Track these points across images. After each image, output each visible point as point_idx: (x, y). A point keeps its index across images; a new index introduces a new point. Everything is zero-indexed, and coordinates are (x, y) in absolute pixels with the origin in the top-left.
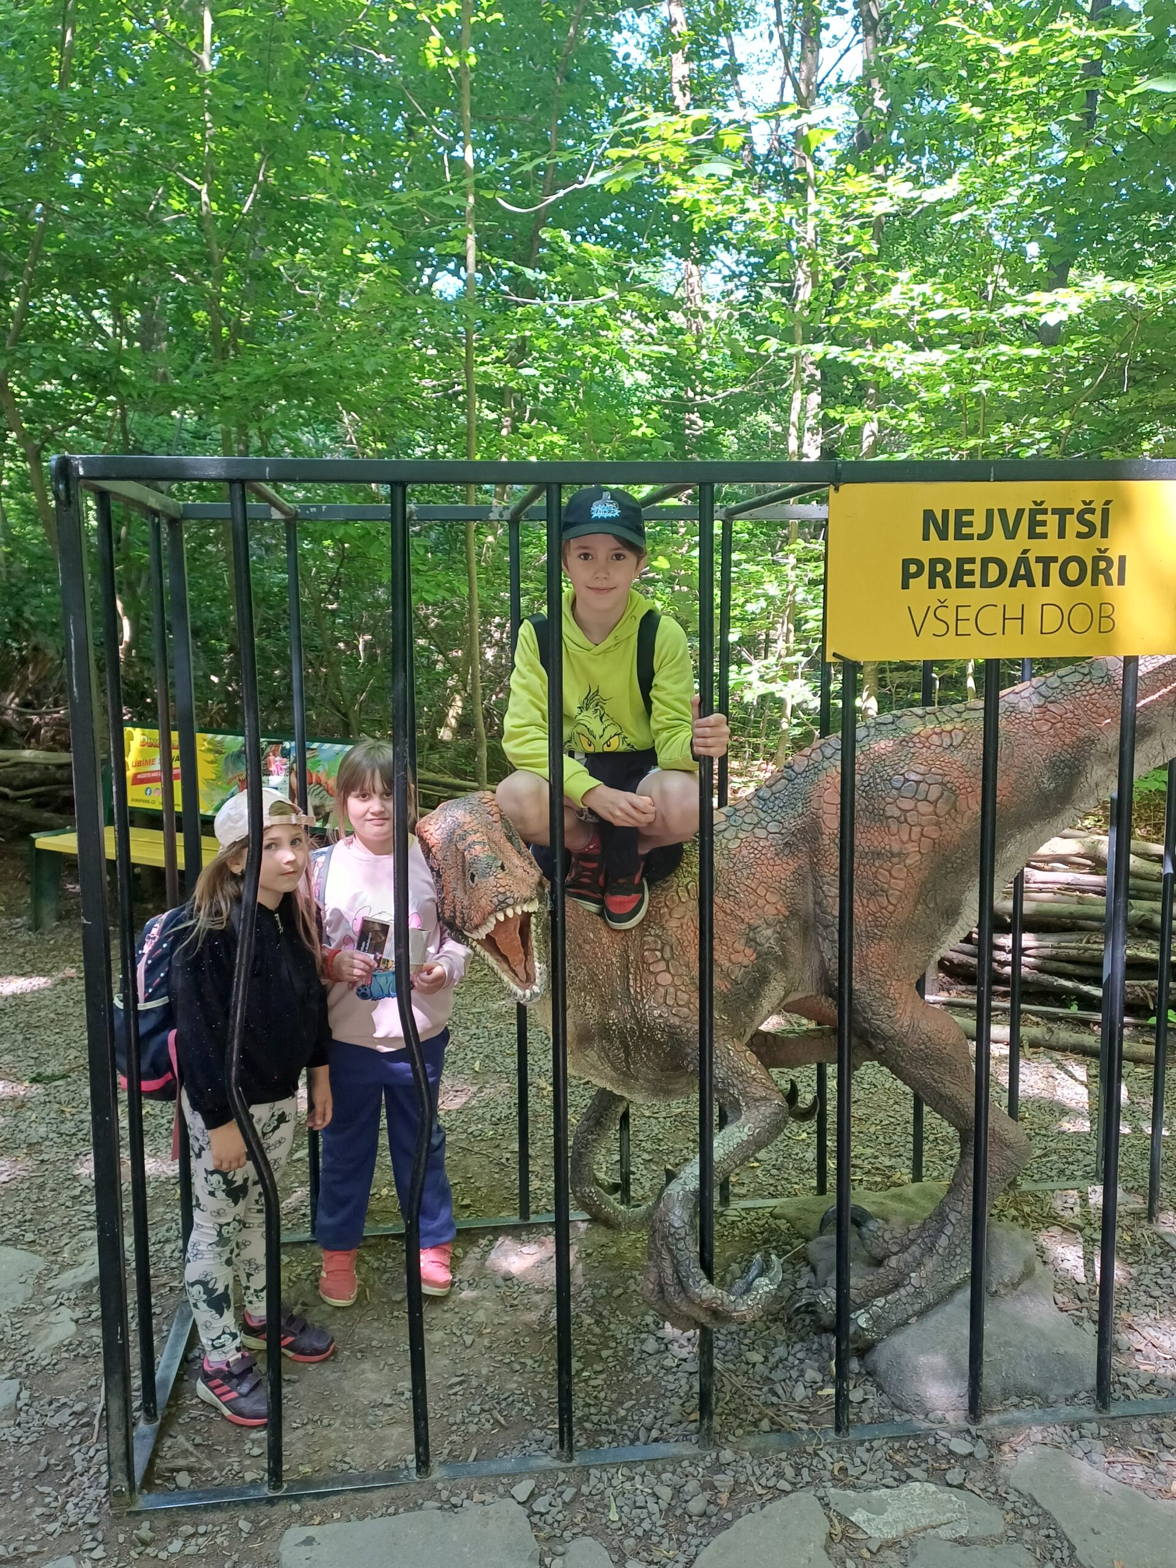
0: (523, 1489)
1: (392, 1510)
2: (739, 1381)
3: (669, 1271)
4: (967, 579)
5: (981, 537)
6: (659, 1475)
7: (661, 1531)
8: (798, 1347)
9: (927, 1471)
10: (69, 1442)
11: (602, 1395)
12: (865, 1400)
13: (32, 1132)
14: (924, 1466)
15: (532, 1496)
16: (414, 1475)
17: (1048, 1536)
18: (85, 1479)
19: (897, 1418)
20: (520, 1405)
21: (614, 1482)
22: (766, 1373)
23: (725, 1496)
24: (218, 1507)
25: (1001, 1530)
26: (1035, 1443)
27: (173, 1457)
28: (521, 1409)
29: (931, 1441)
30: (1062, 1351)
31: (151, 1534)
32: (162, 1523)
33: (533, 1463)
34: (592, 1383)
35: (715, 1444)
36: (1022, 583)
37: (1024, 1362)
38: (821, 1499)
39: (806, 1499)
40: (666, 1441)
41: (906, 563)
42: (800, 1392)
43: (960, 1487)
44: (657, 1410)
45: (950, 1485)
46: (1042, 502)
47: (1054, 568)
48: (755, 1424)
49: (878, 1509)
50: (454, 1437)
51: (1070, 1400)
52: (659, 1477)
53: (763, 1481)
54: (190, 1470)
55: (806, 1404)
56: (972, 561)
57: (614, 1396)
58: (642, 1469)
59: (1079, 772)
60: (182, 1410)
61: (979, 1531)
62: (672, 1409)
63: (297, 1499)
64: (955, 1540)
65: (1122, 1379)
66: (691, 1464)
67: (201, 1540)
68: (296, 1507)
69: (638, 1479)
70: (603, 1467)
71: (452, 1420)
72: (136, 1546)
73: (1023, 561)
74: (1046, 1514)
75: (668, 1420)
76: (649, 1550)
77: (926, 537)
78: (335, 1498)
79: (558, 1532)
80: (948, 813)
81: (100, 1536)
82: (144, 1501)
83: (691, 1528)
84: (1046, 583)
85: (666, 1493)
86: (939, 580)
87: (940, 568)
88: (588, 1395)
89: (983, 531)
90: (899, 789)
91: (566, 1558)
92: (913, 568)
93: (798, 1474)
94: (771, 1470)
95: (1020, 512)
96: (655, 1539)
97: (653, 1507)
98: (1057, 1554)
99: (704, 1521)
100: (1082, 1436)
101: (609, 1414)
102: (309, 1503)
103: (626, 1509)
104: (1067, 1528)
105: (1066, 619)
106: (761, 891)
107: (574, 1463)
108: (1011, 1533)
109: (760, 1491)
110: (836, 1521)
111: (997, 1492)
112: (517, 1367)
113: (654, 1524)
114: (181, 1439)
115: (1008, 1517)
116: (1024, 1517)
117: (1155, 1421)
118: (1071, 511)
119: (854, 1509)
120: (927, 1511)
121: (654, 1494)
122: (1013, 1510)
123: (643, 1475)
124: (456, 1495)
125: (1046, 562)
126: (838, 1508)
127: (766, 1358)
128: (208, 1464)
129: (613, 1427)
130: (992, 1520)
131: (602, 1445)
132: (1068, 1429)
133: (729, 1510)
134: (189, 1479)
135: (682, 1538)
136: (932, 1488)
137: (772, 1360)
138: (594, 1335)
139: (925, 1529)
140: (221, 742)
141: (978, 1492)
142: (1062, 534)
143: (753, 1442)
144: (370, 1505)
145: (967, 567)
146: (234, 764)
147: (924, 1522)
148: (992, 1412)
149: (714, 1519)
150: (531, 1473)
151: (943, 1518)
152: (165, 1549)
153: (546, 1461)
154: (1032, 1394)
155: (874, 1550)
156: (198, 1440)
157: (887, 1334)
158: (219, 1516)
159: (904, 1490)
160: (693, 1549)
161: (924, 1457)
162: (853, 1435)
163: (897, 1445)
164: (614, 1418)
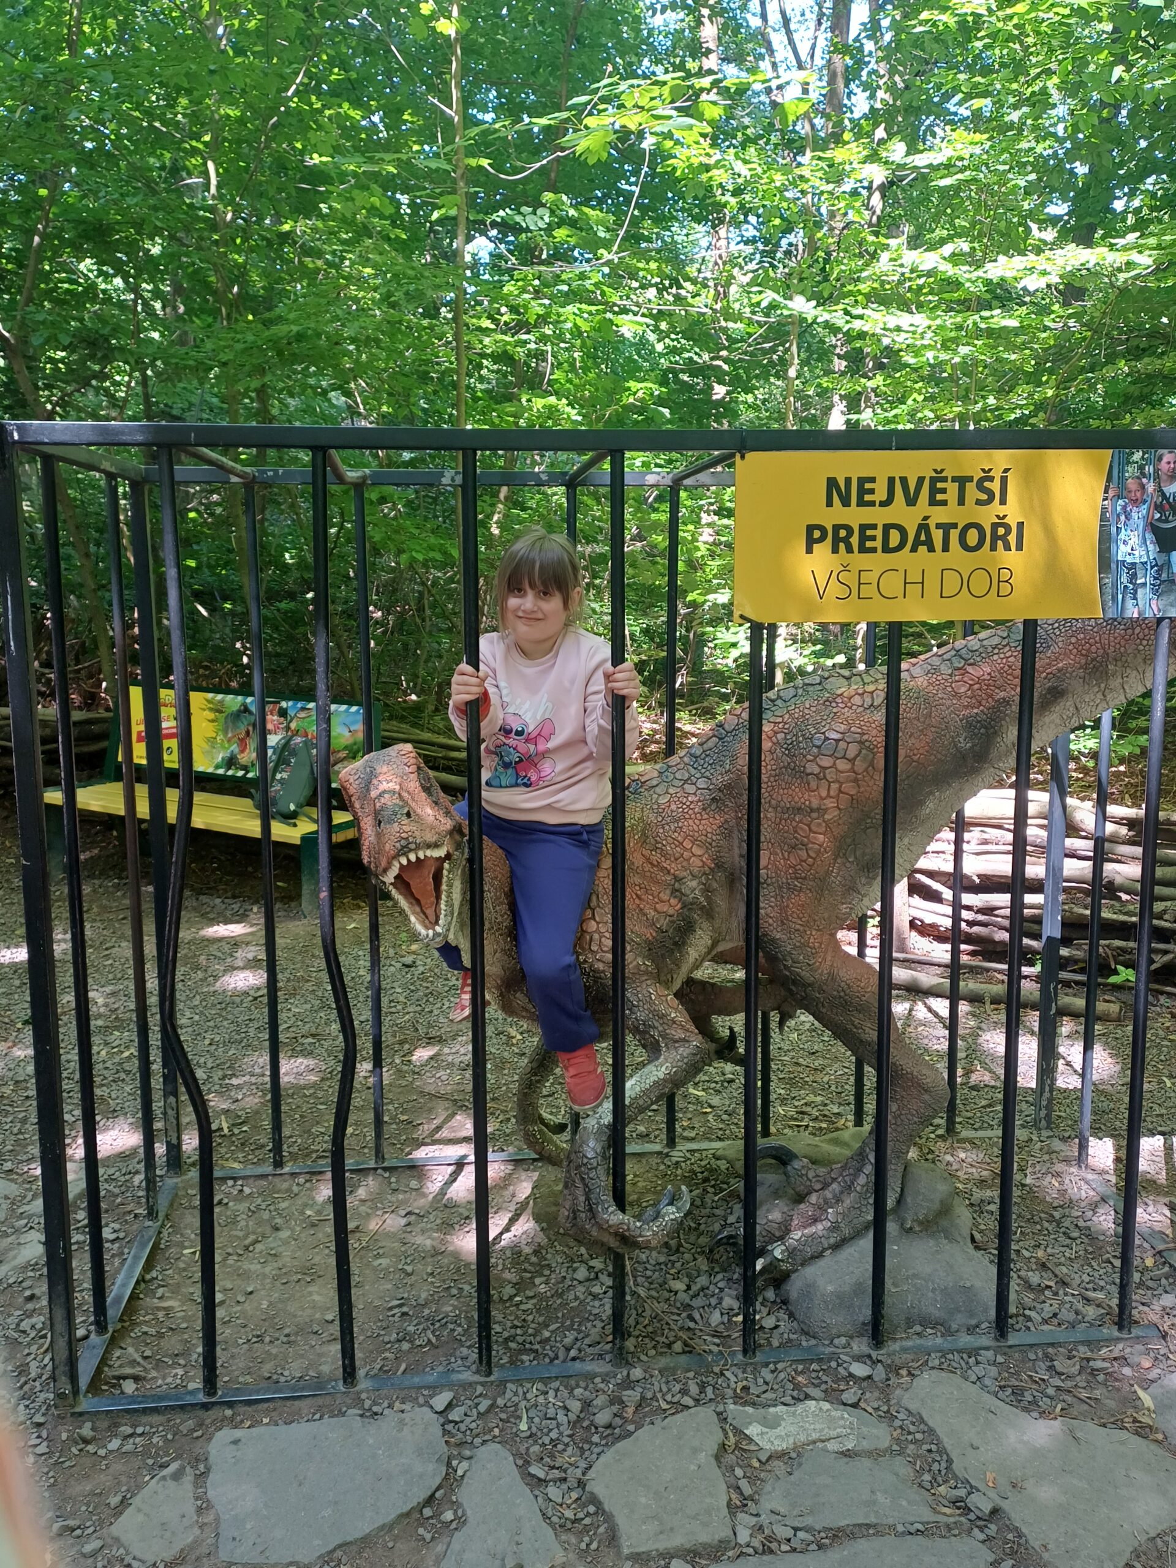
0: (441, 1401)
1: (317, 1416)
2: (659, 1307)
3: (582, 1199)
4: (869, 544)
5: (883, 504)
6: (572, 1390)
7: (566, 1440)
8: (720, 1276)
9: (825, 1391)
10: (26, 1351)
11: (530, 1318)
12: (777, 1327)
13: (20, 1071)
14: (824, 1387)
15: (450, 1406)
16: (341, 1386)
17: (930, 1451)
18: (37, 1384)
19: (804, 1343)
20: (451, 1326)
21: (529, 1396)
22: (687, 1301)
23: (630, 1410)
24: (155, 1410)
25: (887, 1444)
26: (933, 1368)
27: (120, 1366)
28: (453, 1330)
29: (833, 1364)
30: (968, 1284)
31: (92, 1433)
32: (103, 1424)
33: (455, 1377)
34: (523, 1307)
35: (628, 1363)
36: (923, 549)
37: (930, 1294)
38: (719, 1414)
39: (705, 1414)
40: (583, 1360)
41: (810, 529)
42: (716, 1318)
43: (855, 1405)
44: (579, 1331)
45: (845, 1404)
46: (942, 471)
47: (954, 534)
48: (669, 1346)
49: (772, 1424)
50: (387, 1354)
51: (971, 1330)
52: (571, 1392)
53: (669, 1397)
54: (136, 1379)
55: (721, 1328)
56: (874, 527)
57: (541, 1319)
58: (556, 1384)
59: (995, 733)
60: (134, 1324)
61: (865, 1445)
62: (593, 1331)
63: (230, 1405)
64: (842, 1453)
65: (1027, 1312)
66: (603, 1381)
67: (138, 1440)
68: (229, 1412)
69: (551, 1393)
70: (519, 1382)
71: (386, 1339)
72: (77, 1443)
73: (923, 527)
74: (931, 1431)
75: (587, 1341)
76: (552, 1457)
77: (829, 504)
78: (266, 1405)
79: (469, 1439)
80: (866, 770)
81: (44, 1434)
82: (85, 1404)
83: (596, 1438)
84: (946, 548)
85: (575, 1406)
86: (842, 546)
87: (843, 533)
88: (517, 1317)
89: (884, 498)
90: (819, 747)
91: (473, 1461)
92: (817, 534)
93: (702, 1390)
94: (678, 1387)
95: (921, 480)
96: (560, 1447)
97: (562, 1418)
98: (936, 1466)
99: (608, 1431)
100: (978, 1363)
101: (534, 1336)
102: (242, 1409)
103: (537, 1420)
104: (947, 1443)
105: (965, 583)
106: (687, 844)
107: (492, 1378)
108: (896, 1447)
109: (664, 1406)
110: (731, 1434)
111: (888, 1411)
112: (454, 1291)
113: (561, 1434)
114: (131, 1350)
115: (895, 1434)
116: (909, 1433)
117: (1050, 1350)
118: (970, 479)
119: (750, 1423)
120: (818, 1426)
121: (565, 1408)
122: (901, 1427)
123: (557, 1390)
124: (380, 1404)
125: (946, 528)
126: (734, 1423)
127: (689, 1287)
128: (154, 1374)
129: (537, 1347)
130: (881, 1435)
131: (522, 1362)
132: (965, 1356)
133: (633, 1422)
134: (134, 1386)
135: (586, 1447)
136: (826, 1406)
137: (695, 1288)
138: (531, 1264)
139: (814, 1442)
140: (221, 702)
141: (870, 1410)
142: (961, 501)
143: (663, 1362)
144: (299, 1411)
145: (869, 533)
146: (233, 723)
147: (815, 1436)
148: (895, 1339)
149: (617, 1431)
150: (451, 1386)
151: (833, 1433)
152: (105, 1447)
153: (467, 1376)
154: (936, 1324)
155: (764, 1459)
156: (148, 1353)
157: (802, 1265)
158: (156, 1419)
159: (800, 1408)
160: (594, 1456)
161: (824, 1378)
162: (759, 1357)
163: (800, 1367)
164: (538, 1339)
